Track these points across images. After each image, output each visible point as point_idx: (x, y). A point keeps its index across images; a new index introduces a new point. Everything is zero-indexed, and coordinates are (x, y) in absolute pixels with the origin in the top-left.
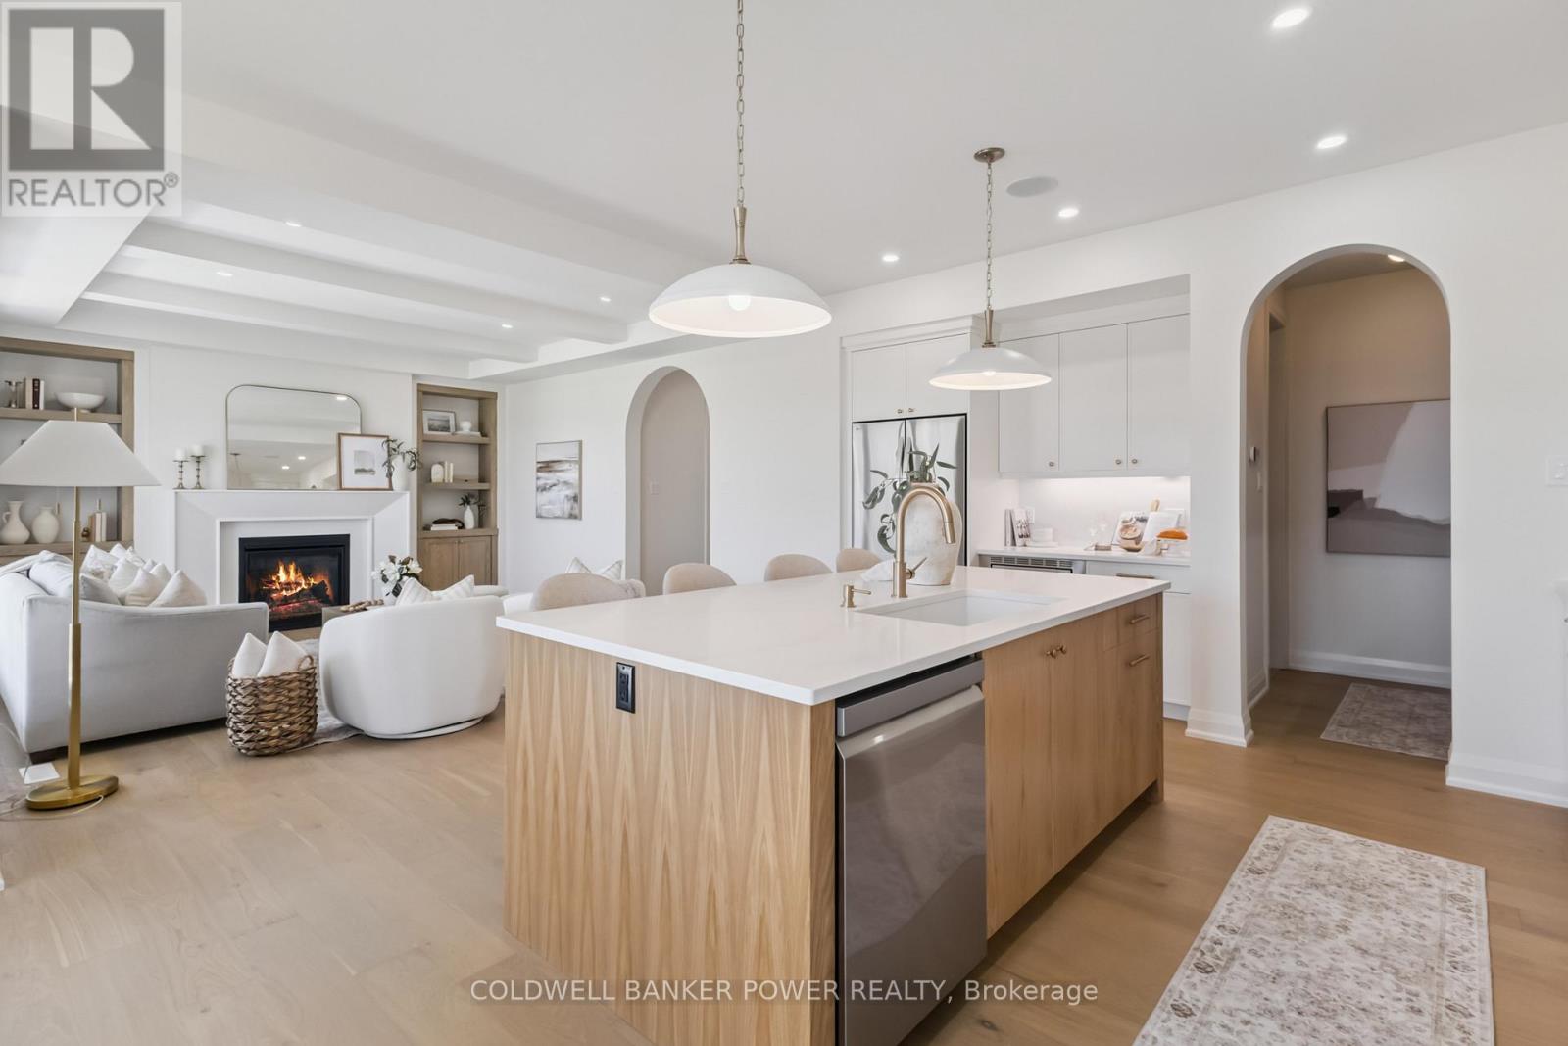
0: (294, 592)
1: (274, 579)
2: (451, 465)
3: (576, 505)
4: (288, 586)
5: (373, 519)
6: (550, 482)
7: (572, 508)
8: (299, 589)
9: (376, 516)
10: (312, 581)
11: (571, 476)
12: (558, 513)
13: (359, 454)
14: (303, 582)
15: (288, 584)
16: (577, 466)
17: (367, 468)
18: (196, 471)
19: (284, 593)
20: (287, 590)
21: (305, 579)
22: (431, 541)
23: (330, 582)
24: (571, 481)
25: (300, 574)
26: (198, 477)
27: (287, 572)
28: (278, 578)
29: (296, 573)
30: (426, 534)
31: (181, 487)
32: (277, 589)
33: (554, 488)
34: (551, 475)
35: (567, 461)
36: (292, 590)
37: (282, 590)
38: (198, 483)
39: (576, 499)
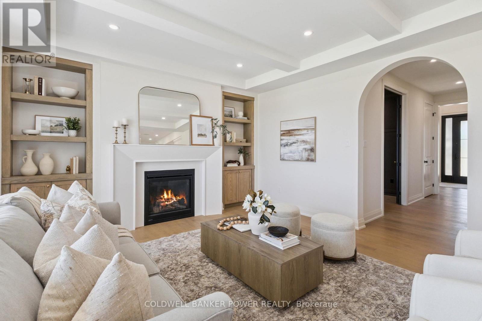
0: (170, 202)
1: (162, 197)
2: (235, 133)
3: (312, 154)
4: (168, 200)
5: (206, 160)
6: (291, 141)
7: (309, 155)
8: (172, 201)
9: (207, 159)
10: (178, 198)
11: (309, 137)
12: (297, 158)
13: (199, 126)
14: (174, 198)
15: (168, 199)
16: (314, 131)
17: (203, 134)
18: (124, 134)
19: (166, 203)
20: (167, 202)
21: (175, 197)
22: (228, 172)
23: (186, 198)
24: (308, 140)
25: (173, 195)
26: (125, 137)
27: (168, 194)
28: (164, 197)
29: (171, 194)
30: (226, 168)
31: (116, 142)
32: (163, 201)
33: (294, 144)
34: (291, 138)
35: (305, 129)
36: (169, 201)
37: (165, 202)
38: (125, 141)
39: (312, 150)
